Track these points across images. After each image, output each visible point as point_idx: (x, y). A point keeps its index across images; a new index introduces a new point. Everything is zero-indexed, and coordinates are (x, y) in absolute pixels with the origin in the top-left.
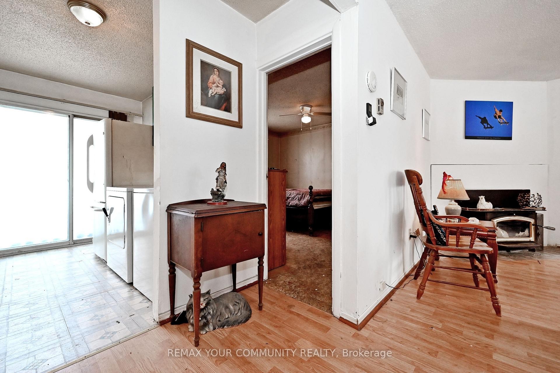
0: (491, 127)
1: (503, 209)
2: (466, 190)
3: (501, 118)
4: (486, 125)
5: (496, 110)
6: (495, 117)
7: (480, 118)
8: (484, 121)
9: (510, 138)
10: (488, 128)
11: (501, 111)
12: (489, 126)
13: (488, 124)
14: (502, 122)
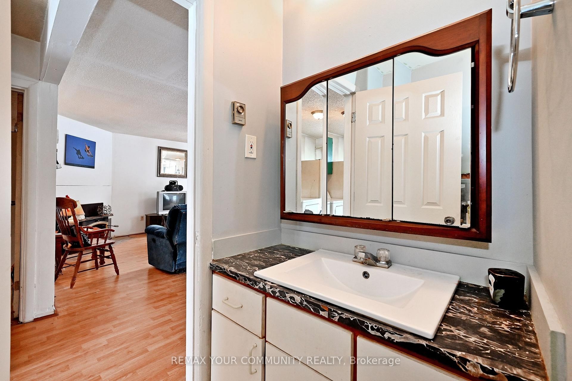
0: (83, 158)
1: (92, 218)
2: (81, 205)
3: (89, 152)
4: (79, 155)
5: (86, 146)
6: (86, 151)
7: (76, 149)
8: (78, 152)
9: (93, 167)
10: (81, 158)
11: (89, 147)
12: (81, 157)
13: (81, 155)
14: (89, 155)
